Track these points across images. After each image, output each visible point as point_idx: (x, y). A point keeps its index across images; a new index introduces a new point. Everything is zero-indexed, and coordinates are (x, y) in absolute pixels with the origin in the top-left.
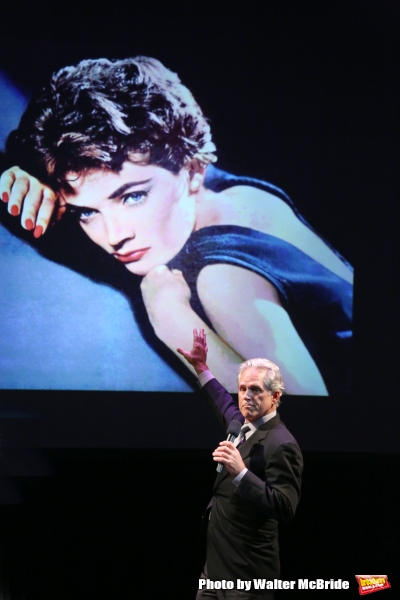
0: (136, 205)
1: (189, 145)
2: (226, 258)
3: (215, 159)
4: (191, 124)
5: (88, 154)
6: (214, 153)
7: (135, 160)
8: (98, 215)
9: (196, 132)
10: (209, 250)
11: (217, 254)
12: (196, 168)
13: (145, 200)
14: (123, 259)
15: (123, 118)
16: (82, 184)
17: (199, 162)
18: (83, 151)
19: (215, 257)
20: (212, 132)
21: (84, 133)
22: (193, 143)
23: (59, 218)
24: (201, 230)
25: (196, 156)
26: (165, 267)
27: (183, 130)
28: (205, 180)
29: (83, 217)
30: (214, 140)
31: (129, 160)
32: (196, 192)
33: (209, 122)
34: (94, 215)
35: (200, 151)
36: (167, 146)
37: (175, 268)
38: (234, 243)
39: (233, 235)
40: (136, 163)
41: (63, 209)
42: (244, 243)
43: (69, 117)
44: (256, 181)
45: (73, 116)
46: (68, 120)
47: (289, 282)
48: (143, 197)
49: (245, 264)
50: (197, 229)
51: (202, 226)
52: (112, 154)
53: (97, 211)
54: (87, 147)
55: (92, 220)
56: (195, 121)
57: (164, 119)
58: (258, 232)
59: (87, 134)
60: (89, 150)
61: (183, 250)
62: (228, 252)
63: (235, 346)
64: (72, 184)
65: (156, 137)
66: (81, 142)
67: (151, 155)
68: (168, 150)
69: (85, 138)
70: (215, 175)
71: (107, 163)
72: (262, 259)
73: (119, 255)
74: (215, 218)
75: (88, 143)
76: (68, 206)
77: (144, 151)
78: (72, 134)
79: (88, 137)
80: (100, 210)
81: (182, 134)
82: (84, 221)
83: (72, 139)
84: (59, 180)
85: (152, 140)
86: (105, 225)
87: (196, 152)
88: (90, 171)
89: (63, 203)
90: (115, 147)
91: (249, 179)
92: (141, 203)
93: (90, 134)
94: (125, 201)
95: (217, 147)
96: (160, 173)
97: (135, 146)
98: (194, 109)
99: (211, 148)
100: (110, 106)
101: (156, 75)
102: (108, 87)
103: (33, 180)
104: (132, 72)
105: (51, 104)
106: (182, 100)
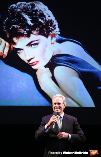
0: (35, 48)
1: (51, 29)
2: (63, 64)
3: (59, 33)
4: (52, 22)
5: (20, 32)
6: (59, 31)
7: (34, 34)
8: (23, 51)
9: (53, 25)
10: (57, 62)
11: (60, 63)
12: (53, 36)
13: (37, 46)
14: (31, 65)
15: (31, 20)
16: (18, 41)
17: (54, 34)
18: (18, 31)
19: (59, 64)
20: (58, 25)
21: (18, 25)
22: (52, 28)
23: (11, 52)
24: (55, 55)
25: (53, 32)
26: (44, 67)
27: (49, 24)
28: (56, 40)
29: (18, 51)
30: (59, 27)
31: (32, 34)
32: (53, 43)
33: (57, 22)
34: (22, 51)
35: (54, 30)
36: (44, 29)
37: (47, 67)
38: (65, 59)
39: (65, 57)
40: (35, 34)
41: (12, 49)
42: (68, 59)
43: (14, 20)
44: (72, 40)
45: (15, 20)
46: (13, 21)
47: (83, 71)
48: (37, 45)
49: (69, 66)
50: (54, 55)
51: (55, 54)
52: (27, 32)
53: (23, 50)
54: (19, 30)
55: (21, 52)
56: (53, 21)
57: (43, 21)
58: (73, 56)
59: (19, 26)
60: (20, 30)
61: (49, 62)
62: (63, 62)
63: (66, 92)
64: (15, 41)
65: (41, 26)
66: (18, 28)
67: (39, 32)
68: (45, 30)
69: (19, 27)
70: (59, 38)
71: (26, 34)
72: (74, 64)
73: (29, 63)
74: (60, 52)
75: (20, 28)
76: (14, 48)
77: (37, 31)
78: (15, 26)
79: (20, 26)
80: (24, 49)
81: (49, 25)
82: (19, 53)
83: (15, 27)
84: (11, 40)
85: (40, 27)
86: (25, 54)
87: (53, 31)
88: (20, 37)
89: (12, 47)
90: (28, 30)
91: (70, 39)
92: (36, 47)
93: (20, 25)
94: (31, 46)
95: (60, 30)
96: (42, 38)
97: (34, 29)
98: (52, 18)
99: (58, 29)
100: (26, 17)
101: (41, 7)
102: (26, 11)
103: (3, 40)
104: (33, 6)
105: (8, 16)
106: (49, 15)
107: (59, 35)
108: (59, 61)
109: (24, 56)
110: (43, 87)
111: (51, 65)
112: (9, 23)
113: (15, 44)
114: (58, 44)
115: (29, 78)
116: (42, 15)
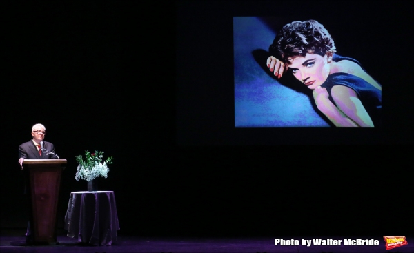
0: (311, 67)
2: (340, 83)
3: (336, 51)
5: (295, 51)
9: (329, 43)
10: (334, 81)
12: (330, 54)
13: (313, 65)
14: (307, 84)
16: (293, 61)
18: (293, 50)
19: (336, 83)
20: (334, 43)
22: (328, 47)
23: (286, 72)
24: (332, 74)
25: (330, 51)
26: (320, 87)
28: (333, 58)
29: (294, 71)
32: (330, 62)
34: (297, 70)
35: (331, 49)
37: (324, 87)
38: (343, 78)
39: (342, 76)
40: (310, 53)
41: (287, 69)
42: (346, 78)
43: (288, 39)
44: (349, 58)
45: (290, 39)
46: (288, 41)
47: (361, 90)
49: (346, 85)
50: (330, 74)
52: (302, 51)
54: (295, 49)
55: (297, 72)
56: (329, 40)
58: (350, 75)
61: (326, 81)
62: (340, 81)
64: (290, 61)
65: (317, 45)
67: (315, 51)
69: (294, 46)
71: (301, 54)
72: (351, 83)
73: (305, 83)
74: (336, 70)
76: (289, 68)
77: (313, 50)
80: (299, 69)
81: (325, 44)
82: (294, 73)
84: (286, 60)
85: (315, 46)
87: (329, 49)
88: (296, 56)
89: (287, 67)
90: (303, 49)
91: (347, 58)
94: (307, 66)
96: (318, 57)
97: (310, 48)
98: (328, 36)
99: (334, 48)
100: (301, 36)
101: (316, 25)
102: (301, 30)
103: (278, 60)
104: (308, 25)
105: (283, 36)
106: (325, 33)
107: (336, 53)
108: (336, 80)
109: (300, 75)
111: (329, 84)
112: (284, 43)
113: (290, 63)
115: (305, 98)
116: (318, 34)
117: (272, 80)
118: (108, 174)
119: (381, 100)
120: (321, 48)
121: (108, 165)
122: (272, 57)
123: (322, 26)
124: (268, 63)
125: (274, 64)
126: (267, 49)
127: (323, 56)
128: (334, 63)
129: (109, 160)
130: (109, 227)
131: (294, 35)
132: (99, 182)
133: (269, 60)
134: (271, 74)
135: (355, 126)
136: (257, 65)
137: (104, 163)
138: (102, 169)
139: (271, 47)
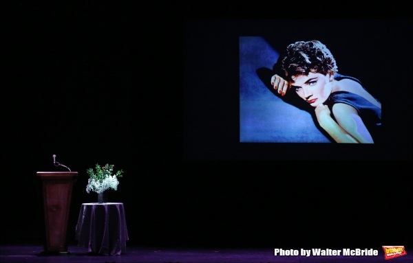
1: (329, 66)
2: (341, 101)
5: (298, 70)
6: (337, 69)
9: (331, 63)
14: (309, 102)
15: (309, 59)
16: (296, 79)
17: (332, 72)
18: (296, 69)
19: (338, 101)
20: (336, 62)
23: (289, 90)
26: (322, 104)
27: (327, 62)
28: (335, 77)
29: (297, 89)
32: (332, 81)
33: (335, 60)
34: (300, 89)
35: (333, 68)
38: (344, 96)
39: (343, 94)
40: (313, 72)
41: (291, 87)
42: (347, 96)
44: (350, 77)
46: (292, 60)
47: (361, 108)
49: (347, 103)
50: (332, 92)
51: (334, 91)
52: (305, 70)
53: (301, 87)
54: (298, 68)
56: (331, 59)
58: (351, 93)
61: (328, 99)
62: (342, 99)
64: (293, 79)
66: (296, 66)
67: (317, 70)
70: (337, 76)
71: (304, 72)
72: (352, 101)
74: (338, 89)
77: (315, 69)
79: (298, 65)
82: (297, 91)
84: (289, 78)
85: (318, 65)
87: (331, 69)
88: (299, 75)
90: (306, 68)
91: (348, 77)
92: (315, 85)
94: (310, 84)
96: (320, 75)
98: (330, 56)
99: (336, 67)
100: (304, 55)
101: (319, 45)
102: (304, 49)
103: (282, 79)
104: (311, 45)
105: (287, 55)
106: (327, 53)
107: (337, 72)
108: (337, 98)
109: (303, 93)
110: (321, 125)
111: (330, 103)
113: (293, 82)
114: (336, 81)
115: (308, 115)
116: (320, 54)
117: (276, 97)
118: (118, 186)
119: (380, 118)
120: (323, 68)
121: (118, 178)
122: (277, 76)
123: (324, 46)
124: (272, 81)
125: (278, 82)
126: (271, 68)
127: (325, 74)
128: (336, 82)
129: (119, 173)
130: (119, 238)
131: (298, 54)
132: (109, 194)
133: (273, 78)
134: (275, 91)
135: (355, 142)
136: (262, 84)
137: (115, 176)
138: (112, 181)
139: (275, 66)
